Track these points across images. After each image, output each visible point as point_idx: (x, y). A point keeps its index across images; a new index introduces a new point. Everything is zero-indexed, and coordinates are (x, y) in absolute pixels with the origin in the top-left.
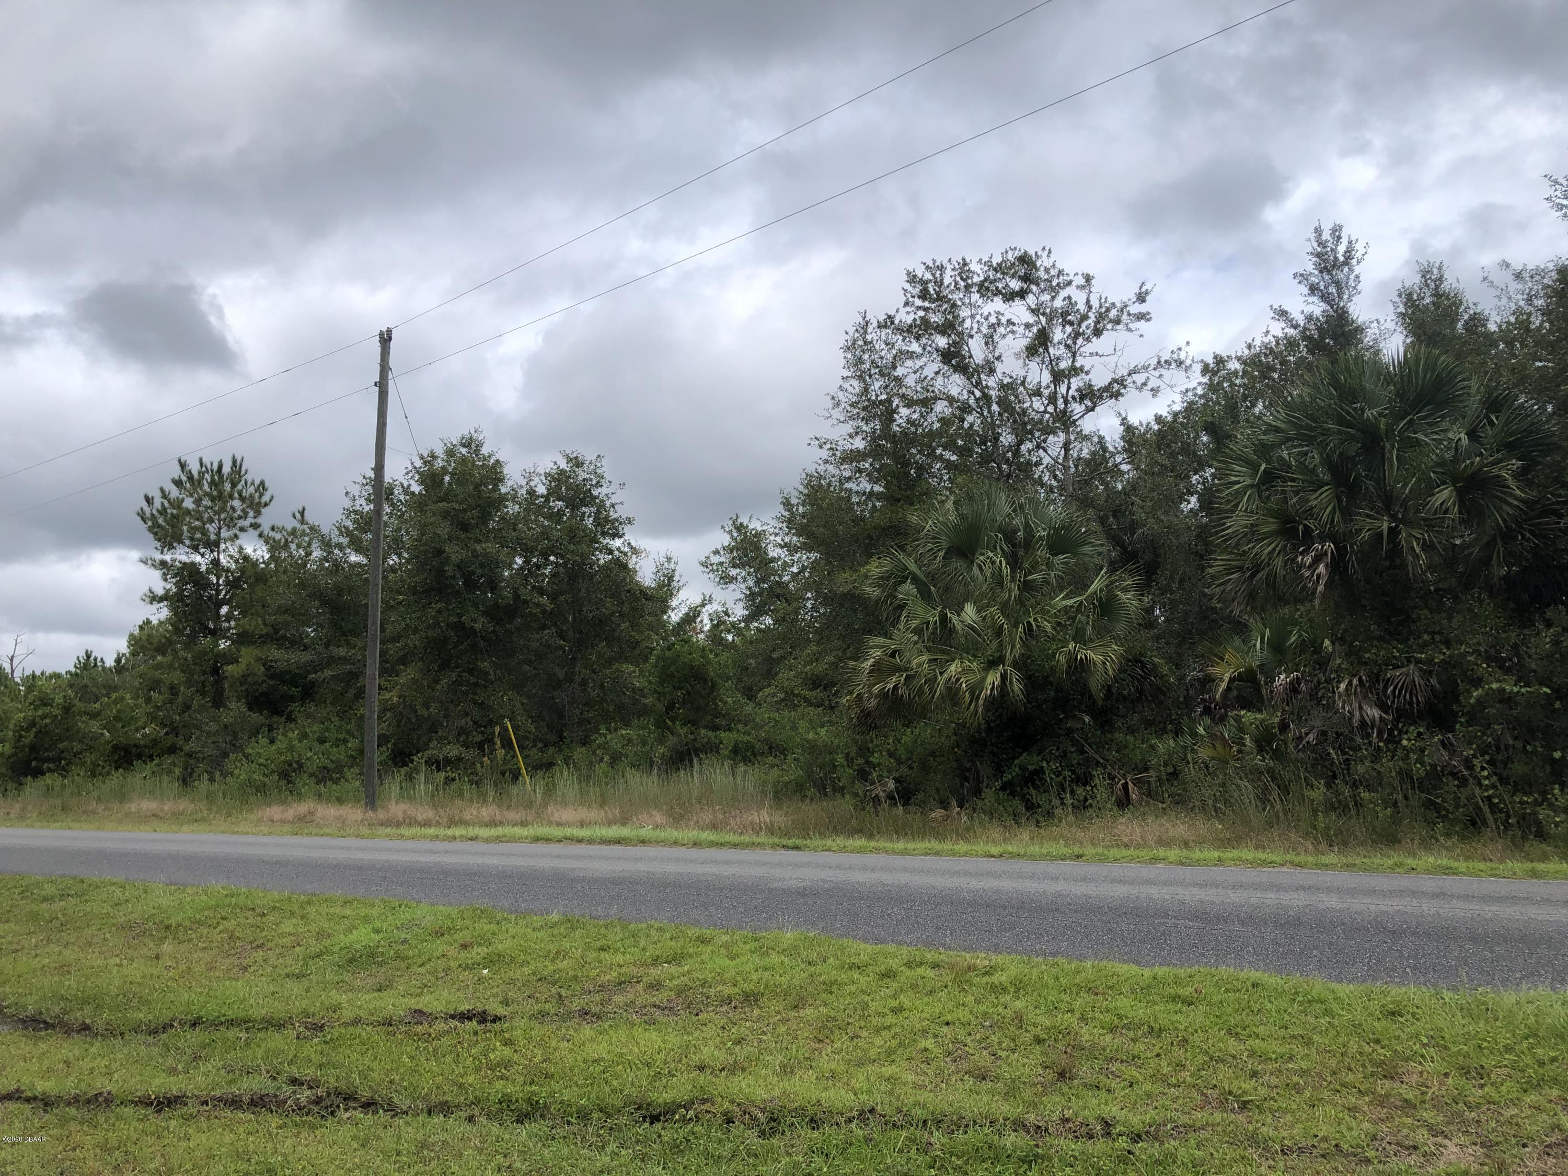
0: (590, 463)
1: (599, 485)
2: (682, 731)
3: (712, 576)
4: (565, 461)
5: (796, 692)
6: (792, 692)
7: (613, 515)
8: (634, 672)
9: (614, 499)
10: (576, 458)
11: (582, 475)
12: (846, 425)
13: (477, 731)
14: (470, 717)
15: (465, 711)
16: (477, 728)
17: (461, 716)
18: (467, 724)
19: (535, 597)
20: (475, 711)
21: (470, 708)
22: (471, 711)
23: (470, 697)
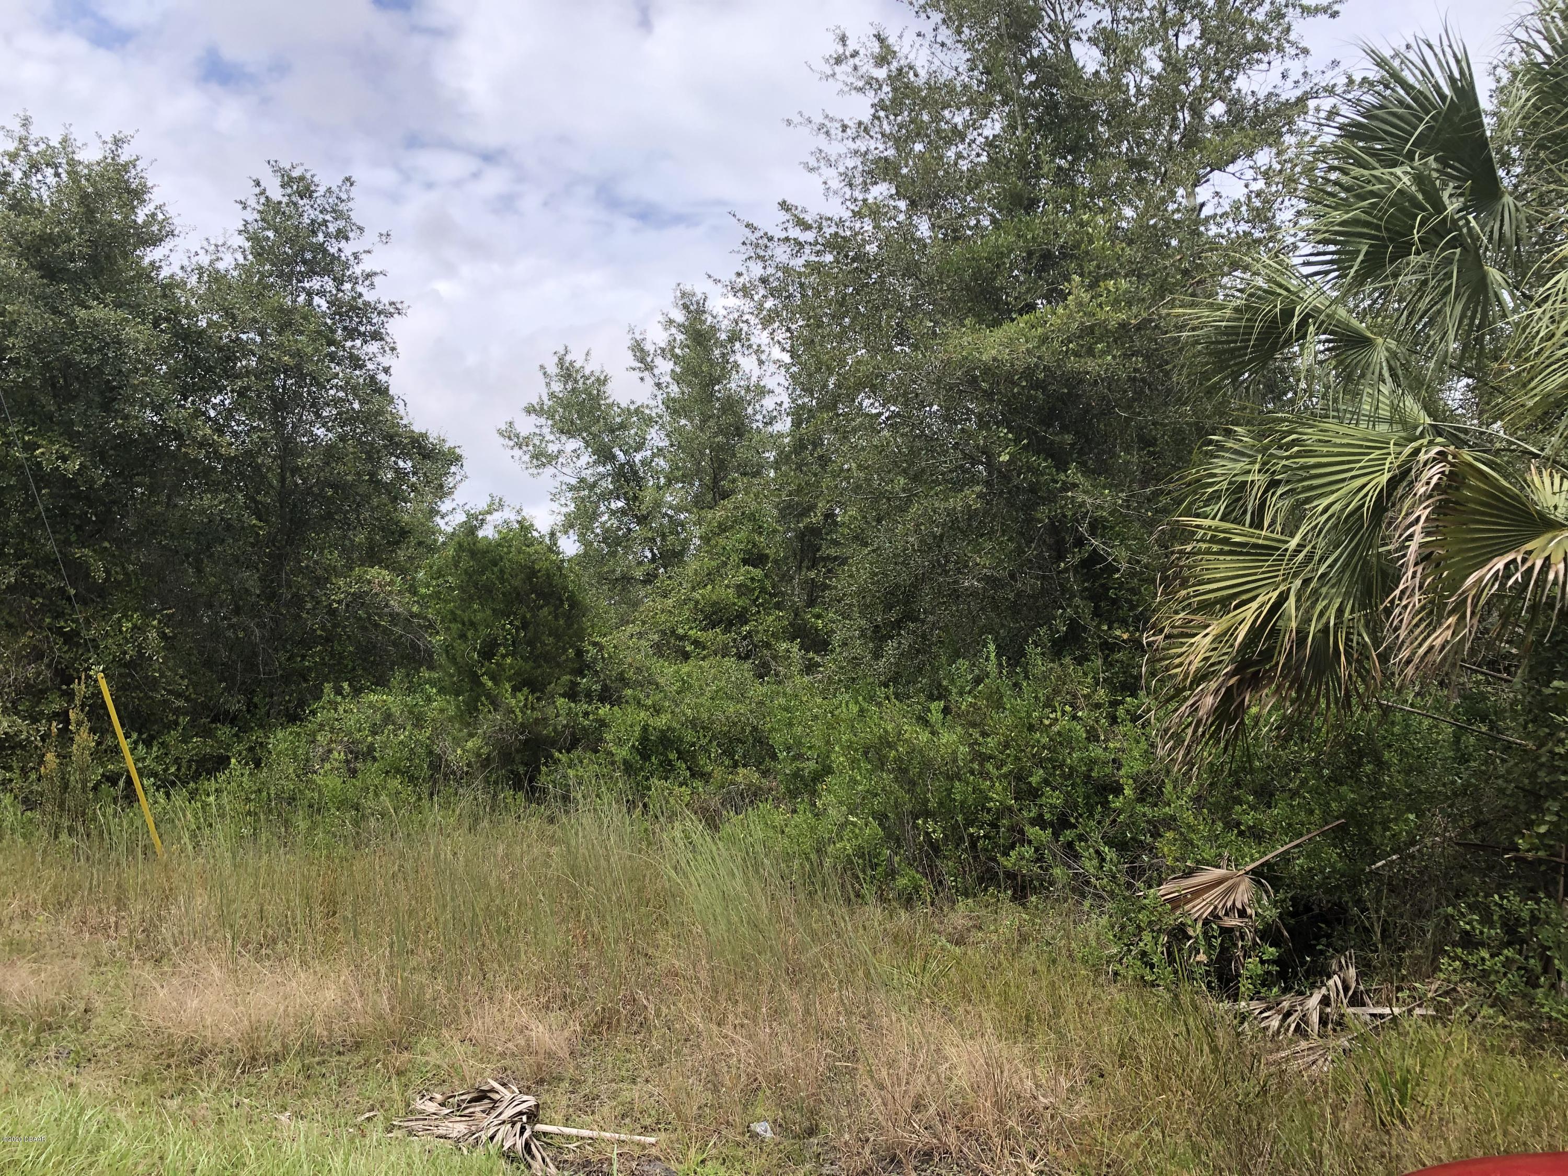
0: (329, 190)
1: (342, 235)
2: (514, 701)
3: (517, 452)
4: (278, 181)
5: (680, 631)
6: (673, 632)
7: (369, 296)
8: (392, 583)
9: (367, 265)
10: (302, 178)
11: (310, 214)
12: (860, 95)
13: (60, 689)
14: (46, 660)
15: (35, 647)
16: (62, 683)
17: (26, 657)
18: (39, 674)
19: (198, 428)
20: (59, 649)
21: (49, 642)
22: (51, 649)
23: (48, 620)
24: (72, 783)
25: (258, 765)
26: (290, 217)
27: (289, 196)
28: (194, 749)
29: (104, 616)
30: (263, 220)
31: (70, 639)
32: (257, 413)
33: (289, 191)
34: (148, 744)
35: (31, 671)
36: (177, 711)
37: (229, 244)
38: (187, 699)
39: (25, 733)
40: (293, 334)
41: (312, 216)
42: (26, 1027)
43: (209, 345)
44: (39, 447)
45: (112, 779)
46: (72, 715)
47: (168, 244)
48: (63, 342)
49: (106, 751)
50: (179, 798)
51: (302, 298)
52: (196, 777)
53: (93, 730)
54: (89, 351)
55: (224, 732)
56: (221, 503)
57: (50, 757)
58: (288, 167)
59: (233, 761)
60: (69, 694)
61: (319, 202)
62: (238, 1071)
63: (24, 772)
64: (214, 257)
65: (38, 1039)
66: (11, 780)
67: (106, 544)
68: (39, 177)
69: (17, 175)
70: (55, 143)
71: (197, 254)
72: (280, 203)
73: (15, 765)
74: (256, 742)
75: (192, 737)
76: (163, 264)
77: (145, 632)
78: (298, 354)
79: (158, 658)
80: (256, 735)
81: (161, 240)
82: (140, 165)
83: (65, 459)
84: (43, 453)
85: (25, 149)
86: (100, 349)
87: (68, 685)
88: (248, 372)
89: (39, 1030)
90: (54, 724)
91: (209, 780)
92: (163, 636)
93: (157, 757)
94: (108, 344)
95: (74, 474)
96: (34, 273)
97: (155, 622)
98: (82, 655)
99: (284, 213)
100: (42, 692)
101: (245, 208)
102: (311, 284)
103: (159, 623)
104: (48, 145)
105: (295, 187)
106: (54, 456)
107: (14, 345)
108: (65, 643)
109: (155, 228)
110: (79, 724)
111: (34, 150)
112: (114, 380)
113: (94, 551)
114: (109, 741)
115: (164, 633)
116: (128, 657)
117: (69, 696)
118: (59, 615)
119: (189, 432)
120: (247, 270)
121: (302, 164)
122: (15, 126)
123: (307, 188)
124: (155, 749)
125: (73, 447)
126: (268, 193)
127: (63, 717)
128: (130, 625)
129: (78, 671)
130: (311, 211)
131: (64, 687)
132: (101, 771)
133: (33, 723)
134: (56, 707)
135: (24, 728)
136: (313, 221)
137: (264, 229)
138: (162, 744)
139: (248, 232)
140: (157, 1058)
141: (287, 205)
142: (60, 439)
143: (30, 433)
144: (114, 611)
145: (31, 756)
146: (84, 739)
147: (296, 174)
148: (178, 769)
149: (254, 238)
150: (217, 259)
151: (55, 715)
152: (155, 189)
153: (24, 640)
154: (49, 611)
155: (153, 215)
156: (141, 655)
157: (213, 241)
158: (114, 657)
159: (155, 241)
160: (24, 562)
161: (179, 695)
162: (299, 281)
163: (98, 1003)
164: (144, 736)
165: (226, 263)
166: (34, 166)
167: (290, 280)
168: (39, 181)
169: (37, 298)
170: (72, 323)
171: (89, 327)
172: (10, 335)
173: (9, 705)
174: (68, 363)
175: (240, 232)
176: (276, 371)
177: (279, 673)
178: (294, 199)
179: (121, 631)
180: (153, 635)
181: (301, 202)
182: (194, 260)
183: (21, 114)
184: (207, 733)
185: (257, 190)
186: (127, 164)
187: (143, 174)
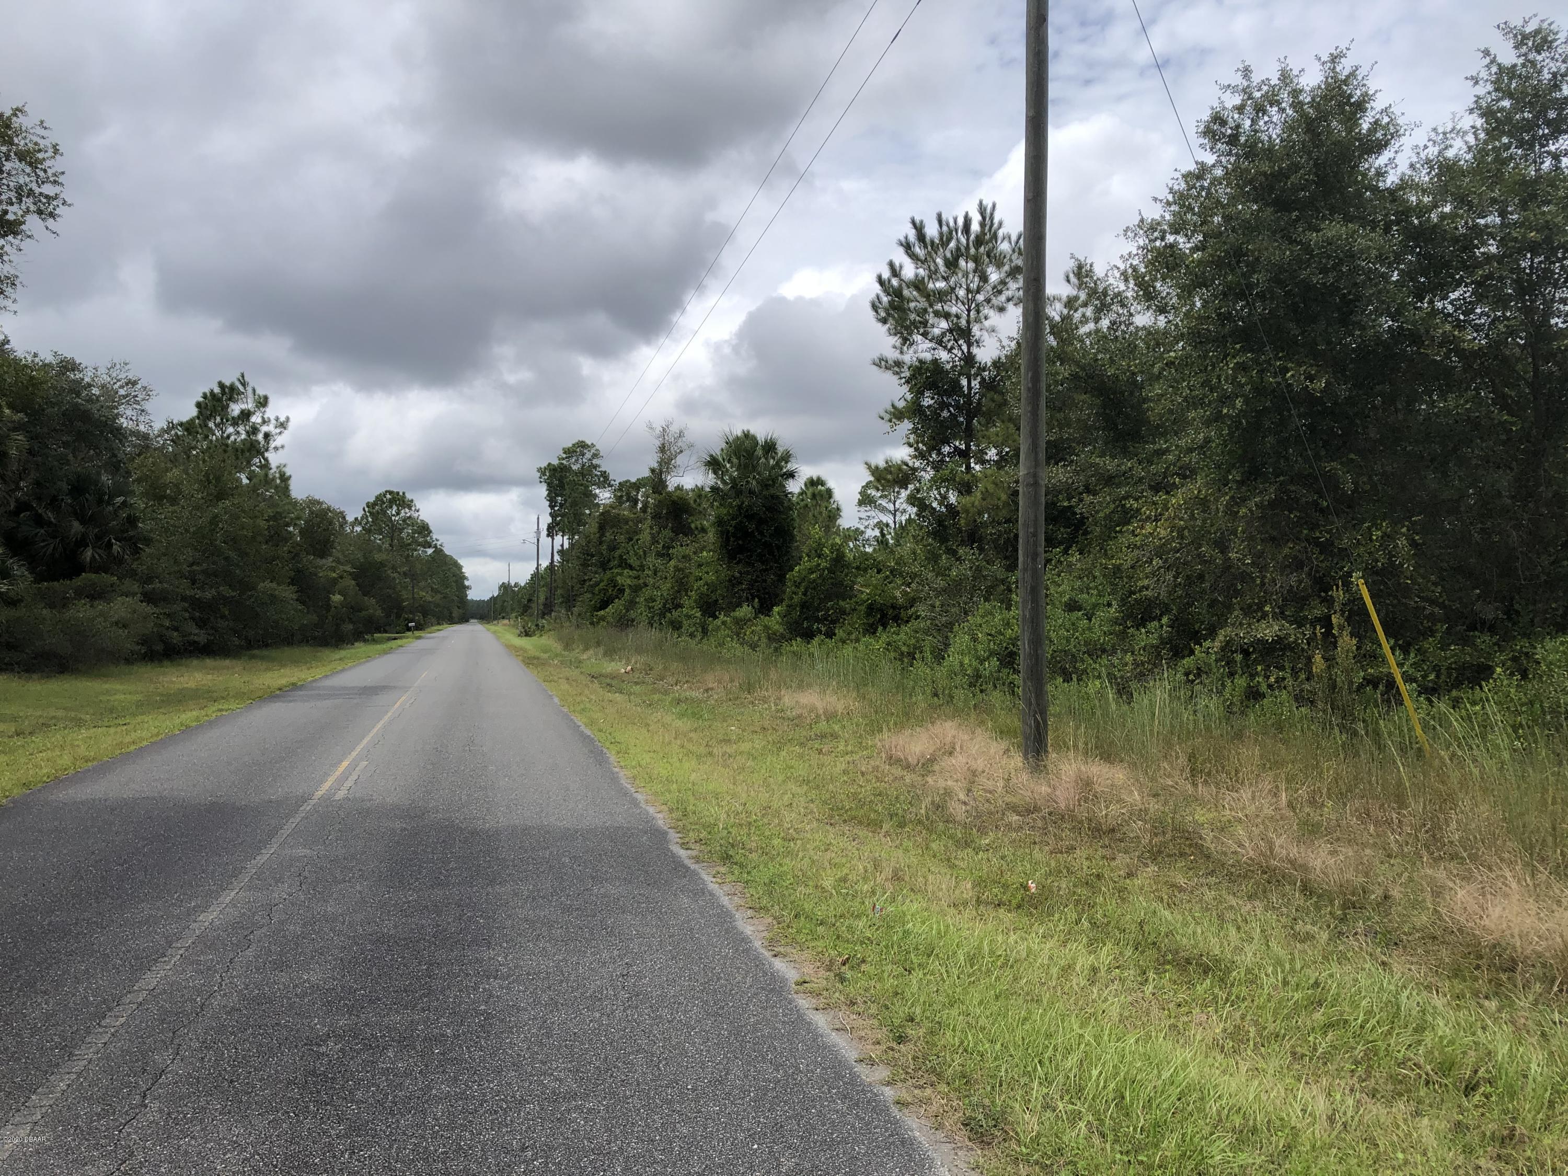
4: (1510, 43)
11: (1550, 67)
13: (1320, 596)
14: (1306, 569)
15: (1295, 557)
16: (1321, 590)
17: (1289, 566)
18: (1300, 582)
19: (1436, 327)
20: (1317, 559)
21: (1307, 552)
22: (1309, 559)
23: (1305, 532)
24: (1339, 684)
25: (1524, 676)
26: (1528, 78)
27: (1525, 55)
28: (1452, 656)
29: (1354, 526)
30: (1496, 90)
31: (1326, 548)
32: (1501, 302)
33: (1524, 49)
34: (1406, 651)
35: (1293, 580)
36: (1432, 617)
37: (1458, 127)
38: (1442, 606)
39: (1293, 636)
40: (1539, 207)
41: (1554, 69)
42: (1332, 902)
43: (1444, 239)
44: (1288, 371)
45: (1373, 682)
46: (1334, 620)
47: (1395, 145)
48: (1300, 268)
49: (1365, 656)
50: (1443, 706)
51: (1547, 164)
52: (1457, 684)
53: (1352, 635)
54: (1324, 270)
55: (1484, 640)
56: (1467, 402)
57: (1318, 658)
58: (1519, 23)
59: (1499, 670)
60: (1328, 601)
61: (1560, 51)
62: (1555, 989)
63: (1295, 673)
64: (1442, 146)
65: (1345, 914)
66: (1284, 679)
67: (1352, 456)
68: (1266, 118)
69: (1248, 123)
70: (1275, 81)
71: (1426, 147)
72: (1515, 66)
73: (1287, 665)
74: (1521, 652)
75: (1450, 645)
76: (1389, 168)
77: (1394, 540)
78: (1547, 226)
79: (1409, 567)
80: (1521, 644)
81: (1386, 145)
82: (1360, 74)
83: (1311, 378)
84: (1292, 375)
85: (1250, 97)
86: (1334, 268)
87: (1326, 592)
88: (1488, 258)
89: (1344, 907)
90: (1318, 627)
91: (1472, 688)
92: (1413, 544)
93: (1415, 663)
94: (1341, 260)
95: (1321, 392)
96: (1270, 210)
97: (1404, 530)
98: (1337, 564)
99: (1520, 76)
100: (1305, 599)
101: (1477, 83)
102: (1557, 145)
103: (1408, 530)
104: (1270, 86)
105: (1530, 44)
106: (1303, 377)
107: (1258, 280)
108: (1321, 553)
109: (1379, 135)
110: (1341, 628)
111: (1257, 95)
112: (1349, 293)
113: (1341, 464)
114: (1368, 646)
115: (1413, 540)
116: (1380, 564)
117: (1329, 602)
118: (1314, 527)
119: (1428, 332)
120: (1480, 152)
121: (1535, 15)
122: (1238, 80)
123: (1545, 40)
124: (1412, 655)
125: (1318, 366)
126: (1500, 60)
127: (1326, 622)
128: (1379, 533)
129: (1334, 579)
130: (1551, 65)
131: (1323, 594)
132: (1362, 674)
133: (1299, 627)
134: (1317, 613)
135: (1292, 632)
136: (1554, 75)
137: (1498, 100)
138: (1418, 650)
139: (1480, 108)
140: (1465, 956)
141: (1524, 65)
142: (1306, 360)
143: (1280, 359)
144: (1363, 521)
145: (1299, 658)
146: (1347, 642)
147: (1528, 29)
148: (1438, 677)
149: (1488, 113)
150: (1446, 148)
151: (1318, 620)
152: (1378, 95)
153: (1286, 551)
154: (1306, 523)
155: (1376, 122)
156: (1392, 563)
157: (1440, 130)
158: (1367, 564)
159: (1379, 147)
160: (1282, 478)
161: (1433, 602)
162: (1542, 146)
163: (1396, 893)
164: (1401, 642)
165: (1458, 149)
166: (1260, 109)
167: (1532, 147)
168: (1266, 123)
169: (1274, 233)
170: (1307, 249)
171: (1323, 247)
172: (1255, 272)
173: (1277, 610)
174: (1307, 287)
175: (1471, 111)
176: (1520, 251)
177: (1543, 578)
178: (1531, 57)
179: (1371, 540)
180: (1402, 542)
181: (1539, 58)
182: (1423, 155)
183: (1241, 67)
184: (1465, 641)
185: (1488, 60)
186: (1348, 77)
187: (1365, 82)
